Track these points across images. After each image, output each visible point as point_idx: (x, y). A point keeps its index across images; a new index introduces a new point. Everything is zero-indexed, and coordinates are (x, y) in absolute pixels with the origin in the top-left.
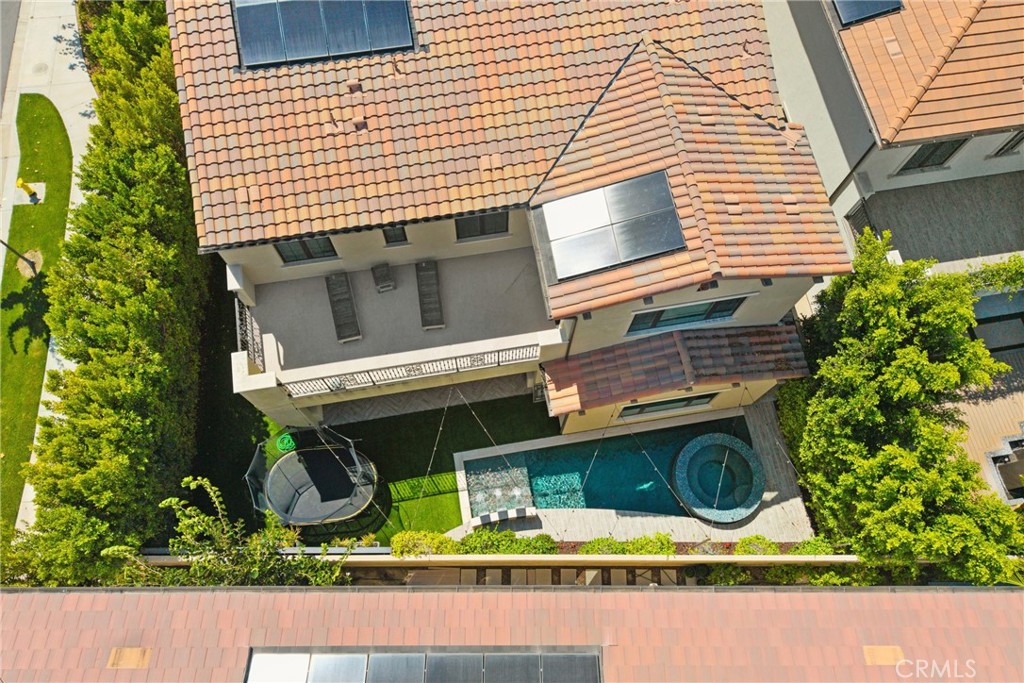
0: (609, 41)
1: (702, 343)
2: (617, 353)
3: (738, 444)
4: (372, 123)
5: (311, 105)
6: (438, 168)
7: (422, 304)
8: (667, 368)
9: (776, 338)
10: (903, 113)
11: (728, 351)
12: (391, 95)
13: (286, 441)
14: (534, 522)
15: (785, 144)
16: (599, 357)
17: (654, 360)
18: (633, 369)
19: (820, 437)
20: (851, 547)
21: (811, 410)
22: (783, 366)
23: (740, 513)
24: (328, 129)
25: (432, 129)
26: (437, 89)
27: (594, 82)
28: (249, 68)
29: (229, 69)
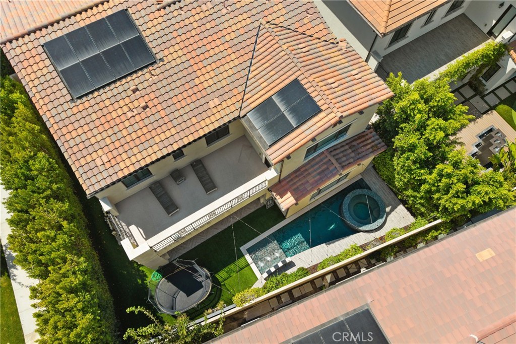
0: (246, 29)
1: (338, 151)
2: (302, 170)
3: (365, 191)
4: (150, 104)
5: (116, 106)
6: (191, 114)
7: (202, 182)
8: (328, 168)
9: (367, 137)
10: (385, 19)
11: (350, 151)
12: (154, 88)
13: (156, 276)
14: (291, 265)
15: (342, 49)
16: (295, 175)
17: (320, 167)
18: (313, 175)
19: (405, 173)
20: (436, 216)
21: (395, 163)
22: (375, 148)
23: (380, 222)
24: (129, 114)
25: (180, 97)
26: (175, 77)
27: (247, 50)
28: (78, 98)
29: (67, 102)
